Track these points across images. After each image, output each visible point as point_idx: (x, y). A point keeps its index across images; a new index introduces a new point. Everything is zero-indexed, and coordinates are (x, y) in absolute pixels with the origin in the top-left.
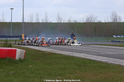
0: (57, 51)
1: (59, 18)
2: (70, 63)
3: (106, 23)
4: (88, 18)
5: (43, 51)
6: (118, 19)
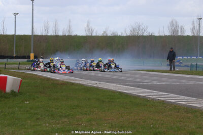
0: (76, 80)
1: (89, 29)
2: (89, 99)
5: (55, 80)
6: (180, 31)
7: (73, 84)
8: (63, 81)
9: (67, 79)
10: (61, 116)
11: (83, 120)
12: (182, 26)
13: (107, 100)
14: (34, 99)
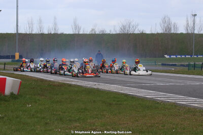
0: (72, 81)
1: (76, 27)
3: (152, 35)
4: (124, 27)
5: (50, 81)
6: (172, 29)
7: (70, 85)
8: (59, 83)
9: (62, 80)
13: (114, 103)
14: (36, 102)
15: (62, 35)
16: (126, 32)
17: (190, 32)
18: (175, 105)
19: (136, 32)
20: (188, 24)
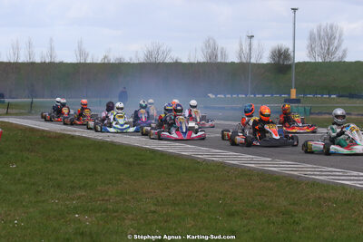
1: (82, 52)
2: (107, 160)
4: (150, 53)
6: (219, 55)
10: (72, 188)
11: (110, 193)
12: (222, 48)
13: (135, 162)
14: (22, 161)
15: (61, 64)
16: (153, 60)
17: (245, 61)
18: (222, 166)
19: (168, 60)
20: (241, 49)
